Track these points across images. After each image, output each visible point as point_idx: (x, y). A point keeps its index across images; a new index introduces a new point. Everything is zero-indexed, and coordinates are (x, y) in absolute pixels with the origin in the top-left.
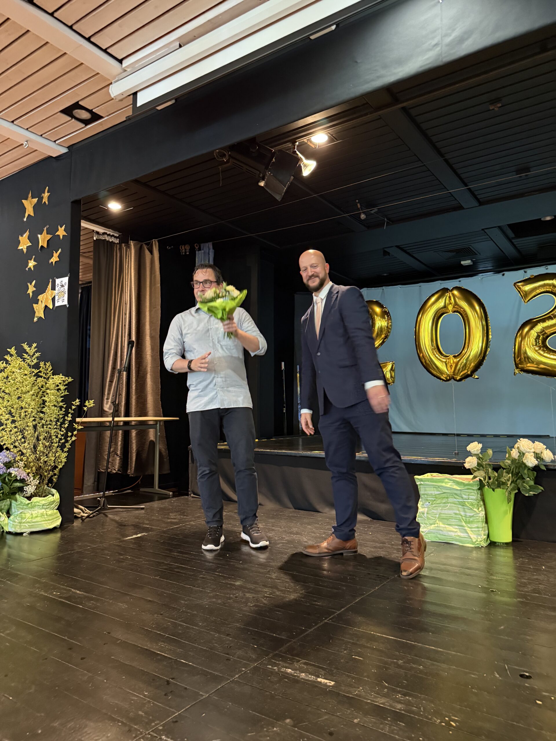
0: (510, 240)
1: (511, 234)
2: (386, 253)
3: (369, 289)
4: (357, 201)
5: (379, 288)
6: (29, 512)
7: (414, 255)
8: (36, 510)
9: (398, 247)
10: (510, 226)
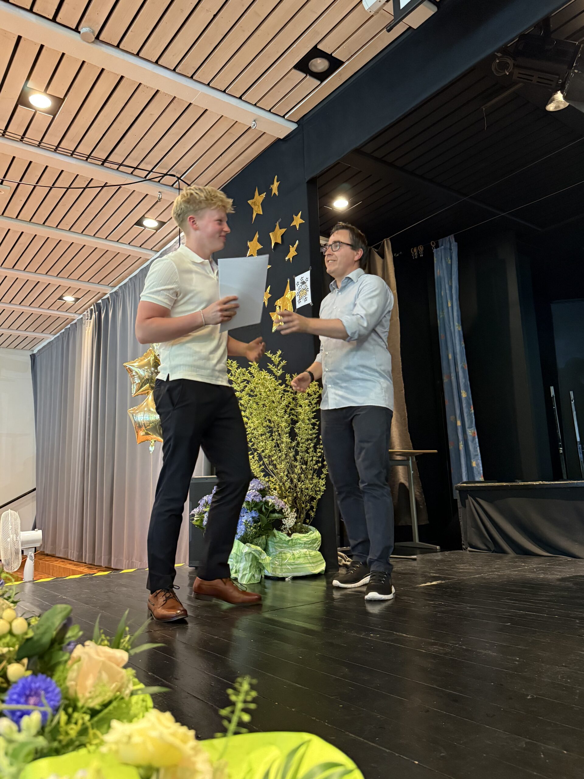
6: (289, 552)
8: (297, 550)
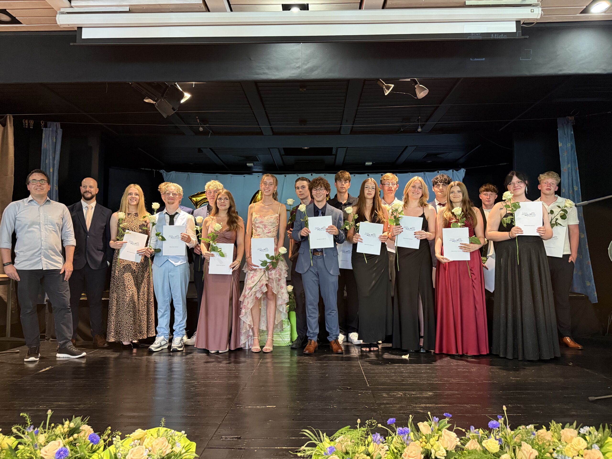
0: (281, 156)
1: (283, 152)
2: (200, 150)
3: (177, 172)
4: (197, 117)
5: (186, 173)
7: (219, 156)
9: (210, 149)
10: (284, 149)
